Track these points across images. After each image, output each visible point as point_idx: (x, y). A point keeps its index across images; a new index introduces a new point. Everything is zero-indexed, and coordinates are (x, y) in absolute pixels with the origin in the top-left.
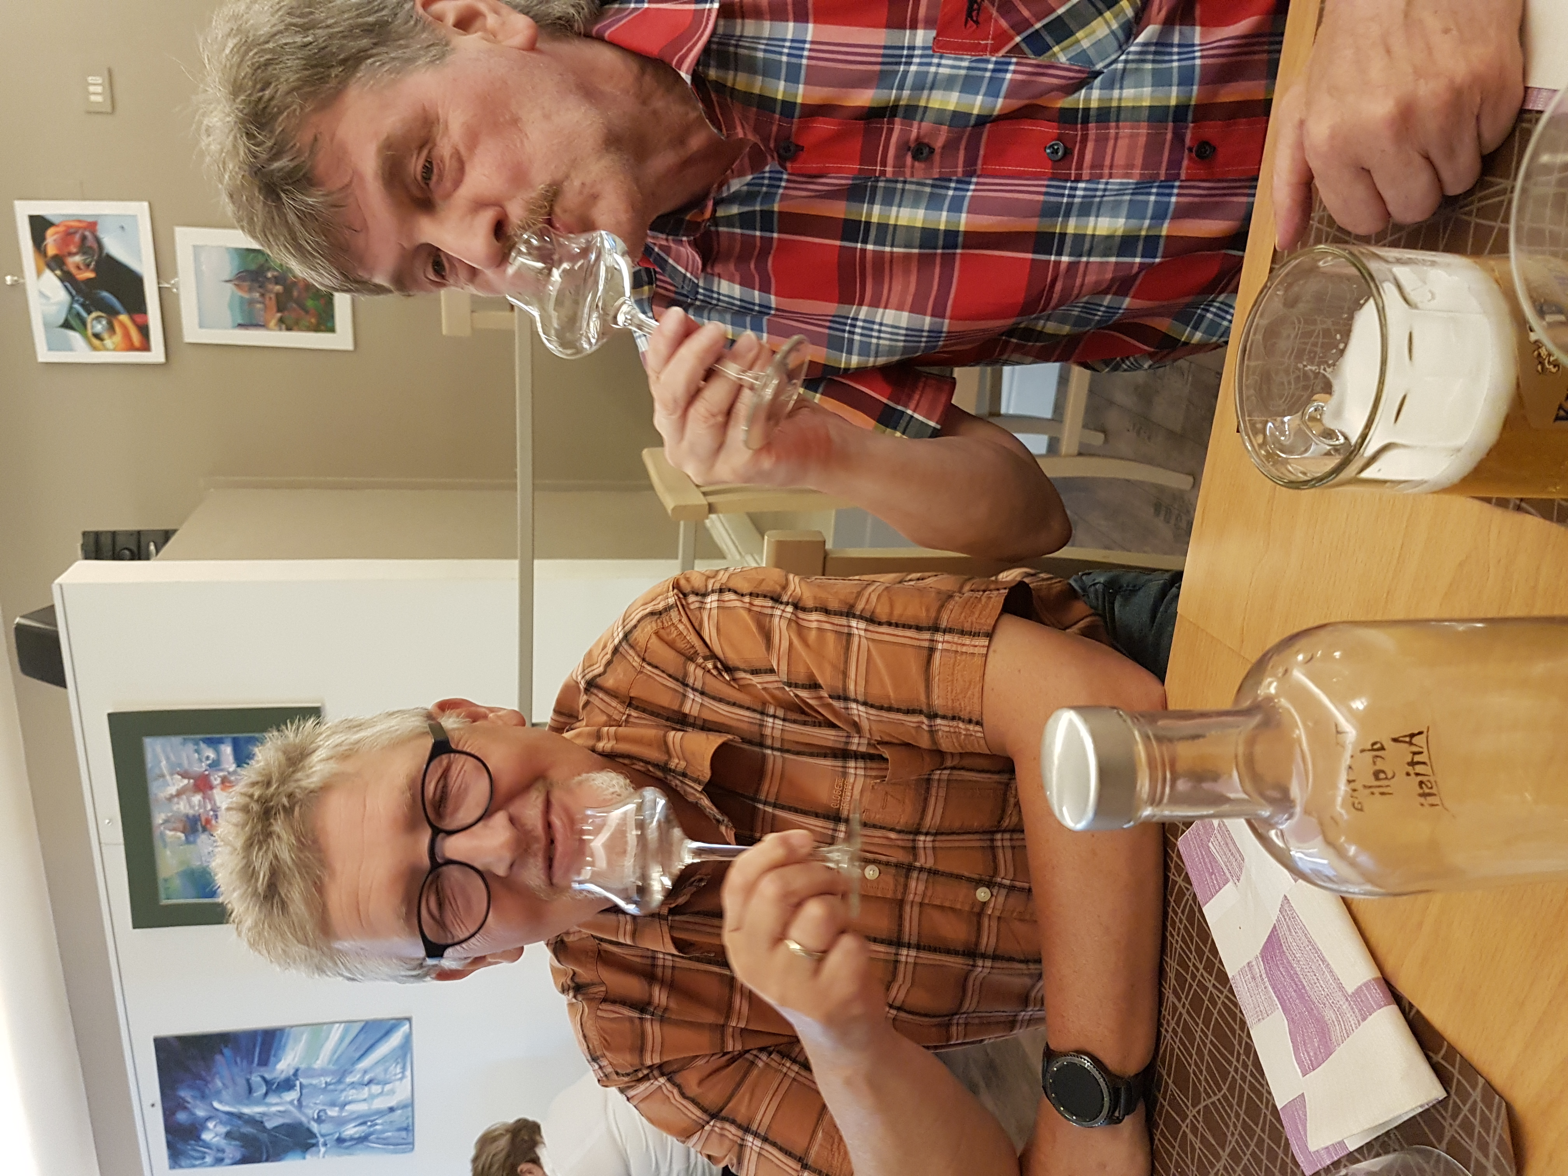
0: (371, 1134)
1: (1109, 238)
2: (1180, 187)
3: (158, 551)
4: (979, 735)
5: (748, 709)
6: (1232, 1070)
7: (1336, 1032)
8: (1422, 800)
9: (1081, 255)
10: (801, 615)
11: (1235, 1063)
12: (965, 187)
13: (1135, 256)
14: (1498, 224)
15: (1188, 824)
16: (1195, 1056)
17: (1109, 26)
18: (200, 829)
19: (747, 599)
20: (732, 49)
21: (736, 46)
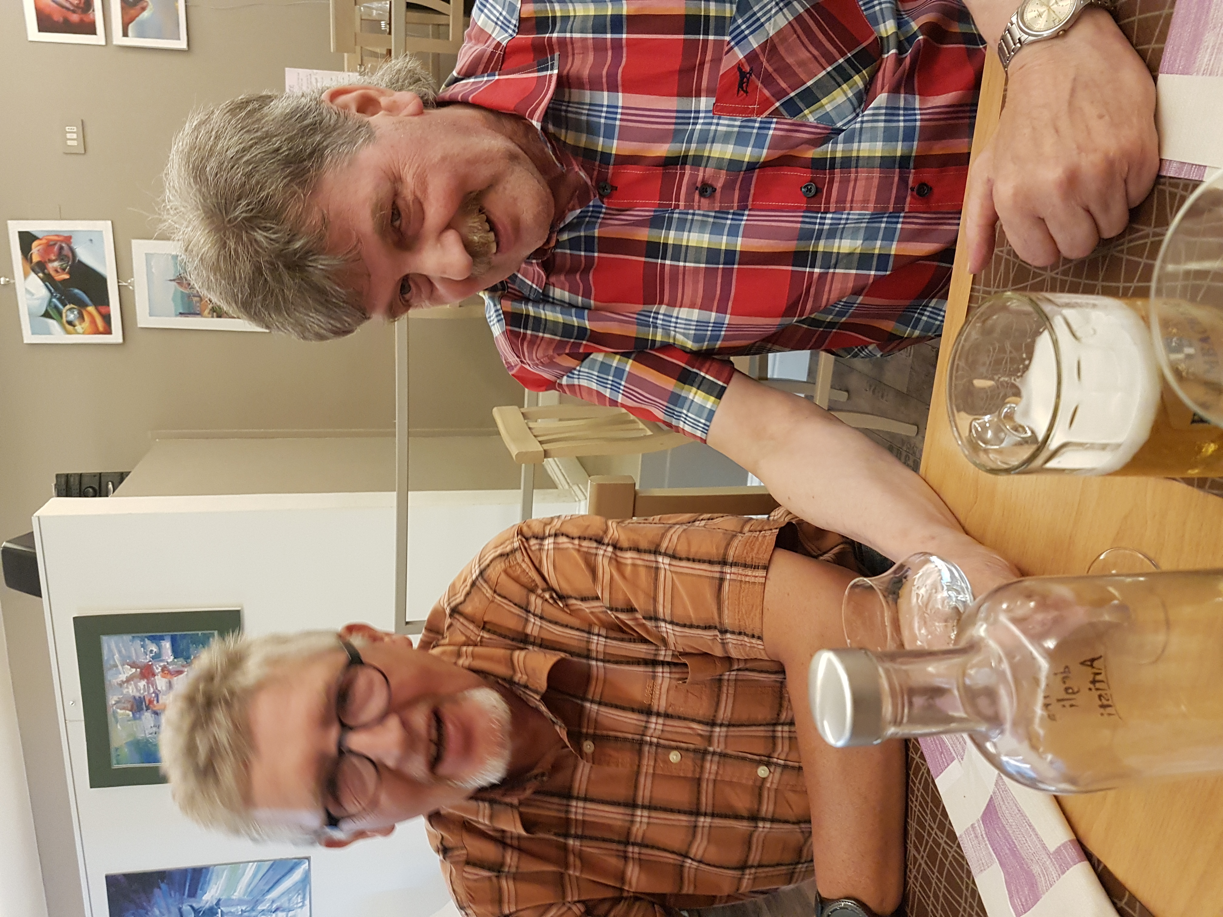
1: (850, 254)
2: (904, 217)
3: (114, 489)
4: (760, 646)
5: (578, 629)
7: (1042, 882)
8: (1102, 710)
9: (829, 268)
10: (619, 554)
11: (963, 904)
12: (740, 218)
13: (871, 270)
16: (932, 898)
17: (846, 95)
18: (144, 707)
19: (576, 542)
20: (563, 114)
21: (566, 111)
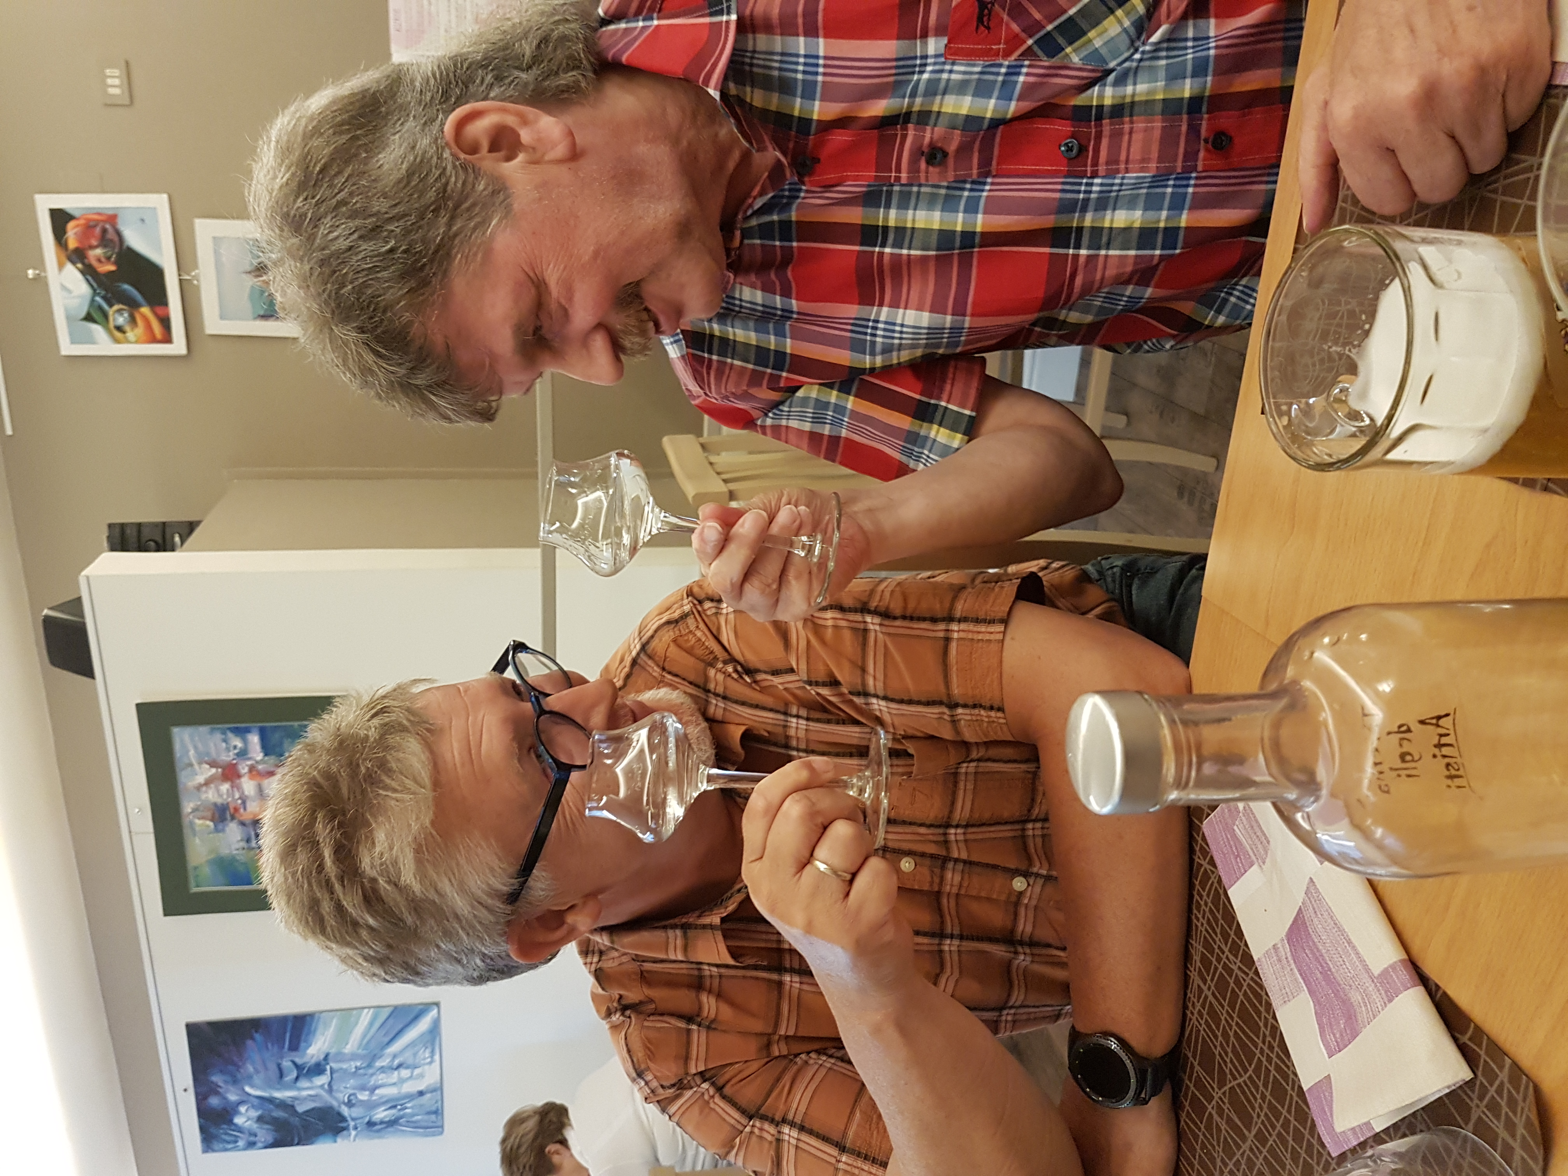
0: (401, 1117)
1: (1127, 230)
2: (1197, 178)
3: (183, 542)
4: (1002, 721)
5: (771, 710)
6: (1257, 1052)
7: (1362, 1013)
8: (1449, 782)
9: (1099, 248)
10: (817, 613)
11: (1261, 1045)
12: (981, 187)
13: (1154, 249)
14: (1524, 202)
15: (1213, 808)
16: (1220, 1038)
17: (1121, 24)
18: (228, 817)
20: (747, 68)
21: (751, 65)
